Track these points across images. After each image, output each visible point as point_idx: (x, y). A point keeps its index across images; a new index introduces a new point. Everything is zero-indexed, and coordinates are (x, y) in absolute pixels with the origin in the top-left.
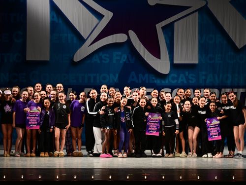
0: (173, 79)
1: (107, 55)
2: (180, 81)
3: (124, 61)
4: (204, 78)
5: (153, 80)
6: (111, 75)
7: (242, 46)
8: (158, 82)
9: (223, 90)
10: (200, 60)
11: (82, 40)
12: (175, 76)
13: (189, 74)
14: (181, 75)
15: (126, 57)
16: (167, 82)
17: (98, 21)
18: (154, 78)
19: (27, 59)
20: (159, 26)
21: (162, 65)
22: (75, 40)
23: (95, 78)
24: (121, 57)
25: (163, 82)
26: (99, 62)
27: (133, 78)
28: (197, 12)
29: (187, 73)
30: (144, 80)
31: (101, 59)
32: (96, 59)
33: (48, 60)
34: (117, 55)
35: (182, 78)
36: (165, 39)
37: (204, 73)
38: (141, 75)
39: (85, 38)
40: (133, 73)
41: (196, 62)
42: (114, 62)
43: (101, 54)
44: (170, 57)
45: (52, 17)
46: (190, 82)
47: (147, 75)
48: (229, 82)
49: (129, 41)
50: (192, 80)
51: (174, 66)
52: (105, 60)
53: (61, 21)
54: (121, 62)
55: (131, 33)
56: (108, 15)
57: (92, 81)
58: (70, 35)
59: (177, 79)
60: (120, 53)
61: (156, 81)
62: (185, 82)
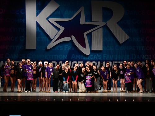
0: (91, 57)
1: (62, 47)
2: (94, 58)
3: (70, 49)
4: (105, 57)
5: (82, 58)
6: (64, 55)
7: (122, 43)
8: (84, 58)
9: (114, 62)
10: (103, 49)
11: (50, 40)
12: (92, 56)
13: (98, 55)
14: (95, 56)
15: (70, 47)
16: (89, 58)
17: (58, 31)
18: (83, 57)
19: (26, 48)
20: (85, 34)
21: (86, 51)
22: (48, 40)
23: (56, 57)
24: (68, 48)
25: (87, 58)
26: (58, 49)
27: (73, 56)
28: (102, 28)
29: (97, 55)
30: (78, 57)
31: (59, 48)
32: (57, 48)
33: (35, 48)
34: (66, 47)
35: (95, 57)
36: (88, 39)
37: (105, 55)
38: (77, 56)
39: (52, 39)
40: (73, 55)
41: (102, 50)
42: (65, 50)
43: (59, 46)
44: (90, 47)
45: (37, 29)
46: (99, 58)
47: (79, 56)
48: (116, 58)
49: (72, 40)
50: (100, 58)
51: (92, 52)
52: (61, 49)
53: (41, 32)
54: (68, 50)
55: (73, 37)
56: (62, 29)
57: (55, 58)
58: (45, 38)
59: (93, 57)
60: (67, 46)
61: (83, 58)
62: (97, 58)
